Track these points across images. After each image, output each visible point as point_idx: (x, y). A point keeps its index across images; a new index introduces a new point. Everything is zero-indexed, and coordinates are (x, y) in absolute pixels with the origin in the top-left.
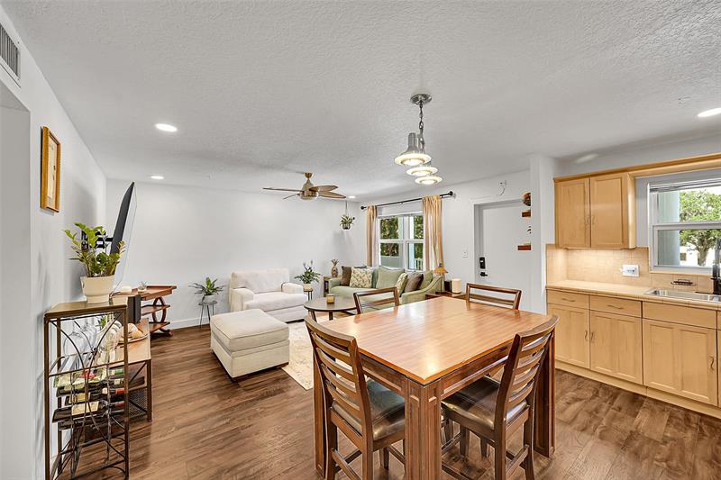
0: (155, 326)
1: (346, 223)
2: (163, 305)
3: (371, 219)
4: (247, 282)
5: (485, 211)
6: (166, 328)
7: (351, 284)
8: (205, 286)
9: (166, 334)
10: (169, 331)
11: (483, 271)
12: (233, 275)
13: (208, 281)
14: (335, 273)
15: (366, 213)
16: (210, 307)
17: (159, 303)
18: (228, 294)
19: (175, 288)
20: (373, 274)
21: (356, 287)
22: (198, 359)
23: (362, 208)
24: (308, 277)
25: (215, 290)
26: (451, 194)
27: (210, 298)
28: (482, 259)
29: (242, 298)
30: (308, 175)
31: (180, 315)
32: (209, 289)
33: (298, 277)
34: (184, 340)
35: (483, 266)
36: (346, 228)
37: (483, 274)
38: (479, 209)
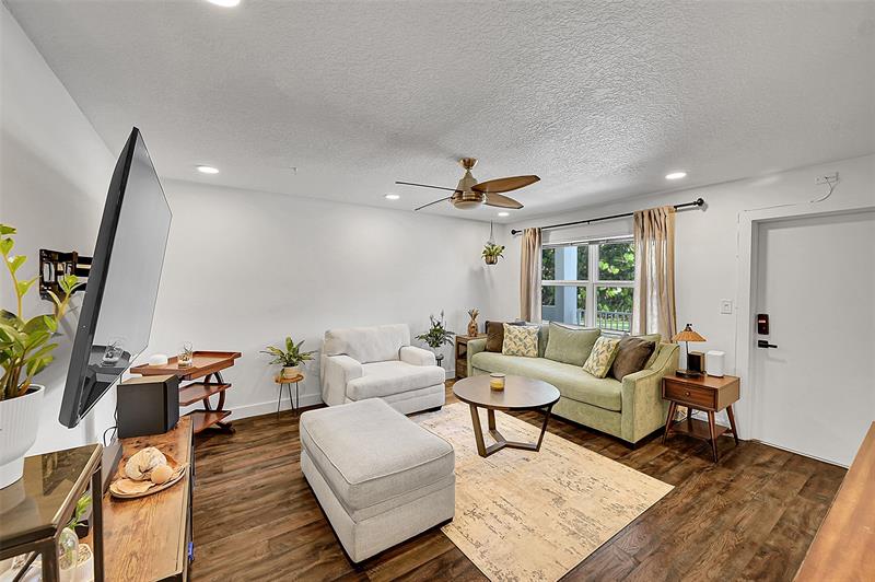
0: (207, 418)
1: (491, 256)
2: (220, 384)
3: (529, 248)
4: (349, 346)
5: (770, 231)
6: (225, 420)
7: (504, 350)
8: (286, 352)
9: (227, 430)
10: (229, 424)
11: (763, 338)
12: (328, 334)
13: (290, 345)
14: (473, 331)
15: (519, 241)
16: (294, 386)
17: (213, 380)
18: (319, 363)
19: (239, 355)
20: (539, 334)
21: (513, 354)
22: (280, 492)
23: (514, 232)
24: (435, 337)
25: (300, 359)
26: (700, 202)
27: (292, 372)
28: (761, 317)
29: (345, 374)
30: (468, 164)
31: (247, 397)
32: (291, 357)
33: (422, 337)
34: (255, 444)
35: (763, 328)
36: (492, 263)
37: (763, 344)
38: (760, 227)
